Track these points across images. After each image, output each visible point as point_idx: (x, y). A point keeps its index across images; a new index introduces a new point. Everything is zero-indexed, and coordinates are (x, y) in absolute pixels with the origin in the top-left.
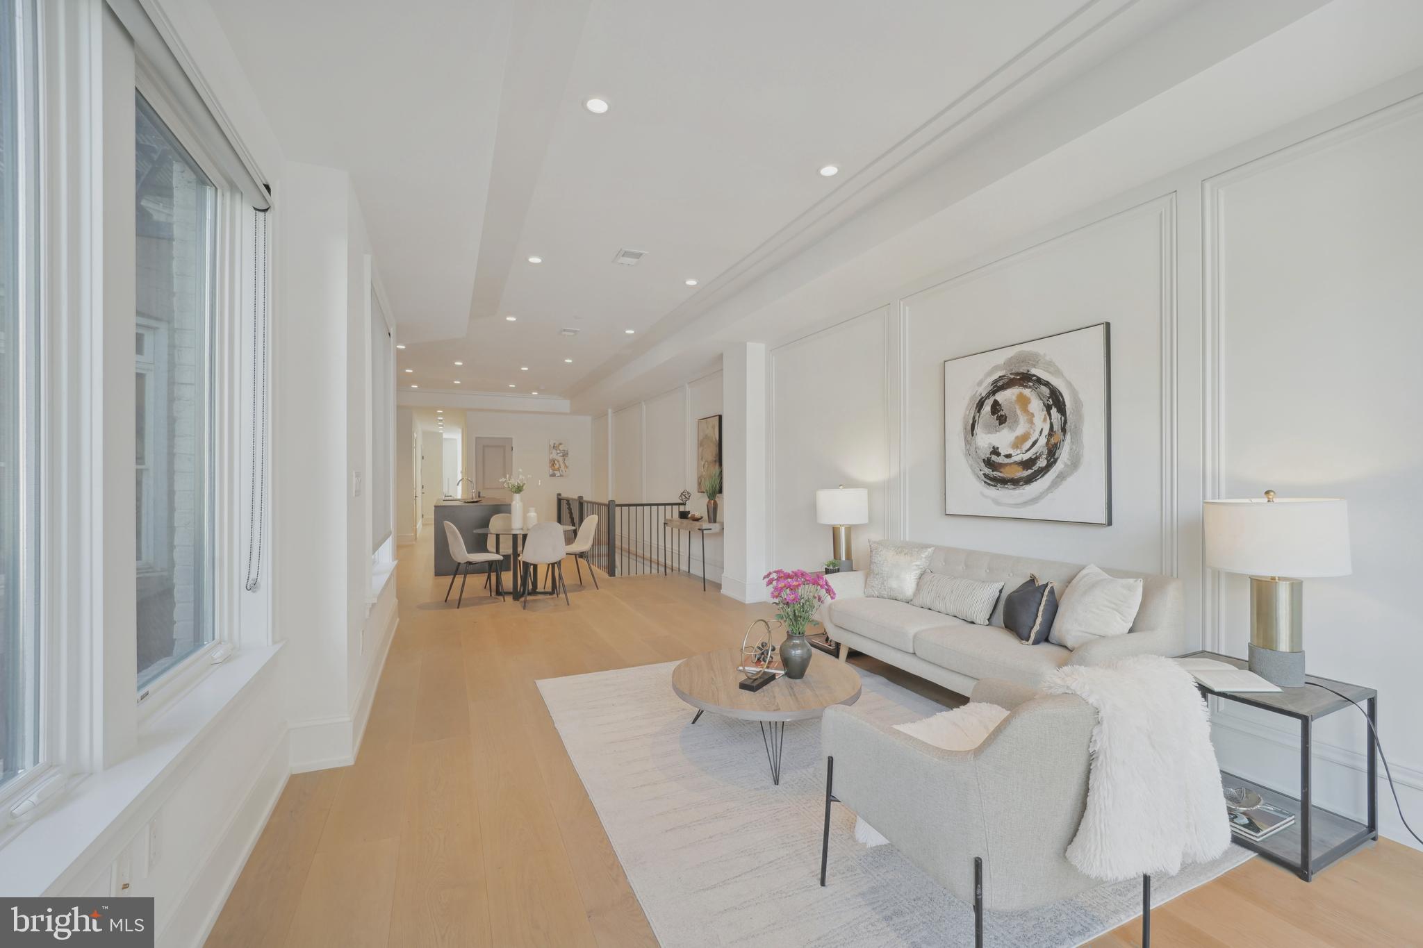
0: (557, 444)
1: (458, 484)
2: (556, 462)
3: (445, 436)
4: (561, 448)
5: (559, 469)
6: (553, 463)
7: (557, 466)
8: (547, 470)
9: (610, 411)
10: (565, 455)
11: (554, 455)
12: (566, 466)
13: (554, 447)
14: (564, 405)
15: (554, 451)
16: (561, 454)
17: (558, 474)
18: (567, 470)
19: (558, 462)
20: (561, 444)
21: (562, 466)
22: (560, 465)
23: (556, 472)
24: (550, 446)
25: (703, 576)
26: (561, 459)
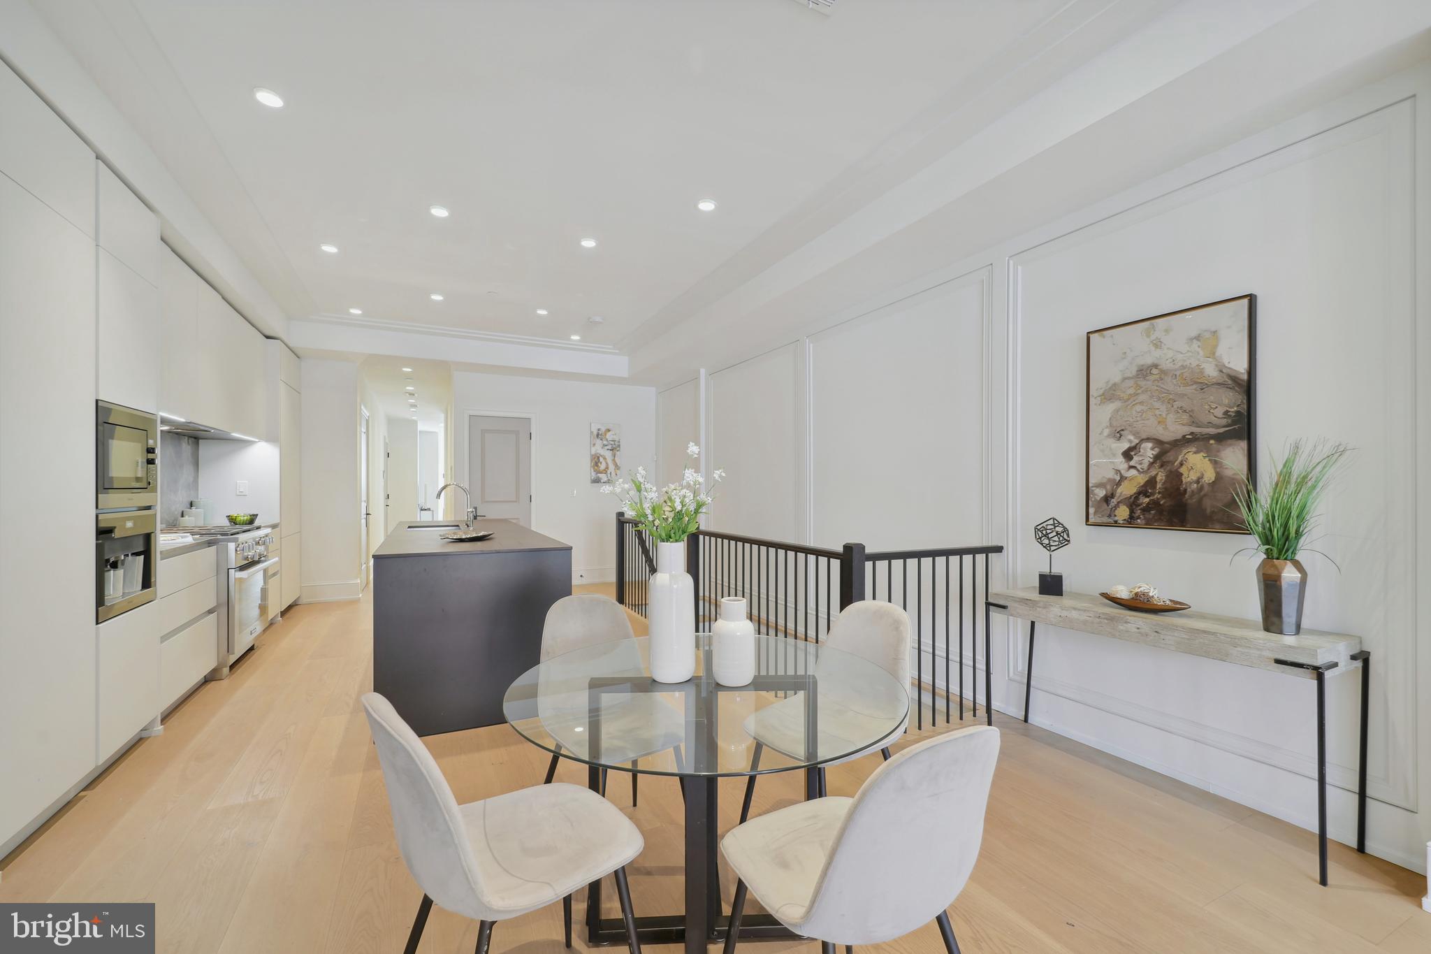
0: (603, 429)
1: (439, 496)
2: (601, 459)
3: (421, 427)
4: (609, 436)
5: (605, 471)
6: (596, 460)
7: (602, 467)
8: (587, 471)
9: (703, 371)
10: (615, 448)
11: (598, 449)
12: (617, 467)
13: (598, 435)
14: (620, 365)
15: (598, 442)
16: (610, 447)
17: (603, 477)
18: (618, 472)
19: (605, 459)
20: (609, 431)
21: (611, 467)
22: (607, 463)
23: (600, 475)
24: (592, 432)
25: (1315, 829)
26: (608, 454)
